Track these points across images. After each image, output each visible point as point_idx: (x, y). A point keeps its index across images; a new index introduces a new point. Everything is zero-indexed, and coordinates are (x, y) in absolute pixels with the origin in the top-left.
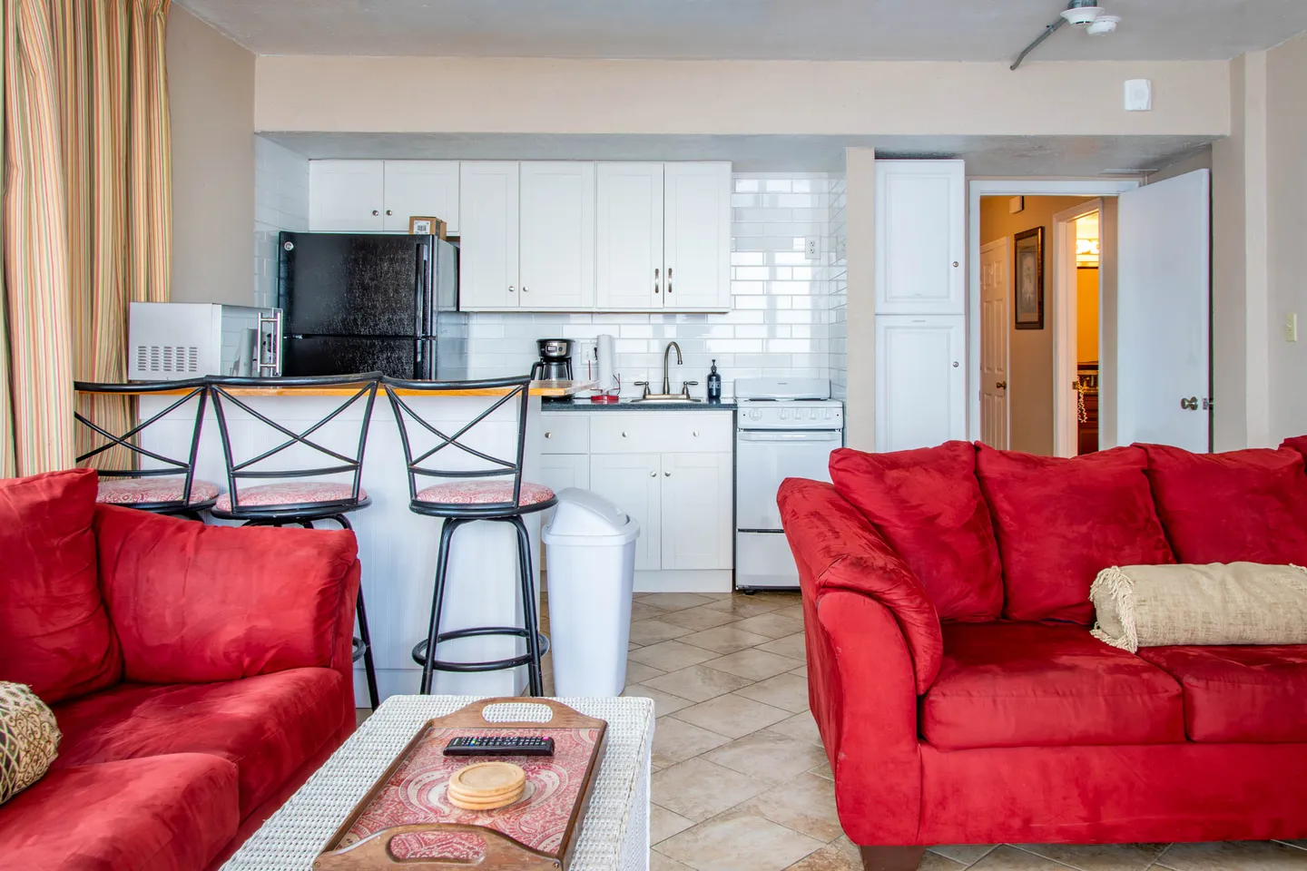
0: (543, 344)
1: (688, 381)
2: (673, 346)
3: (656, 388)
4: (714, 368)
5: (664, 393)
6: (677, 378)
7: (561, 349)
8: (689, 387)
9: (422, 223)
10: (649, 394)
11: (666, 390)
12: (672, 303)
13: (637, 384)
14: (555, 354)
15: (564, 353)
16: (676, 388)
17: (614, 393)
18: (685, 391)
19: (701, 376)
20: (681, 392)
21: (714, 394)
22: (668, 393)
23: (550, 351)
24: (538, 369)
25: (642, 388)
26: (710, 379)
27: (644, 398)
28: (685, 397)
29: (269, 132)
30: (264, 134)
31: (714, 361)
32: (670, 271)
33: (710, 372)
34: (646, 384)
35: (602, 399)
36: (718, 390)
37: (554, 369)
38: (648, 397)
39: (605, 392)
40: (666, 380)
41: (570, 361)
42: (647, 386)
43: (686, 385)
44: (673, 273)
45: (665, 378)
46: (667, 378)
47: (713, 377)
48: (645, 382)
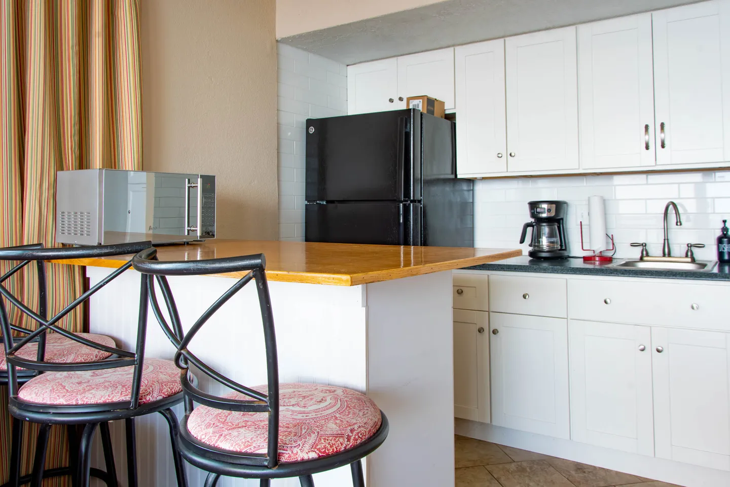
0: (534, 205)
1: (692, 243)
2: (671, 207)
3: (656, 249)
4: (725, 230)
5: (664, 255)
6: (680, 239)
7: (549, 210)
8: (695, 250)
9: (416, 102)
10: (647, 255)
11: (667, 253)
12: (666, 160)
13: (633, 245)
14: (544, 215)
15: (553, 214)
16: (679, 249)
17: (609, 254)
18: (689, 254)
19: (710, 238)
20: (684, 255)
21: (726, 257)
22: (669, 255)
23: (539, 213)
24: (529, 230)
25: (640, 249)
26: (720, 241)
27: (641, 259)
28: (689, 260)
29: (289, 38)
30: (285, 41)
31: (724, 222)
32: (662, 125)
33: (719, 233)
34: (644, 245)
35: (595, 260)
36: (729, 254)
37: (546, 229)
38: (645, 259)
39: (597, 253)
40: (666, 241)
41: (561, 221)
42: (645, 246)
43: (691, 246)
44: (666, 128)
45: (665, 240)
46: (668, 240)
47: (726, 240)
48: (642, 243)
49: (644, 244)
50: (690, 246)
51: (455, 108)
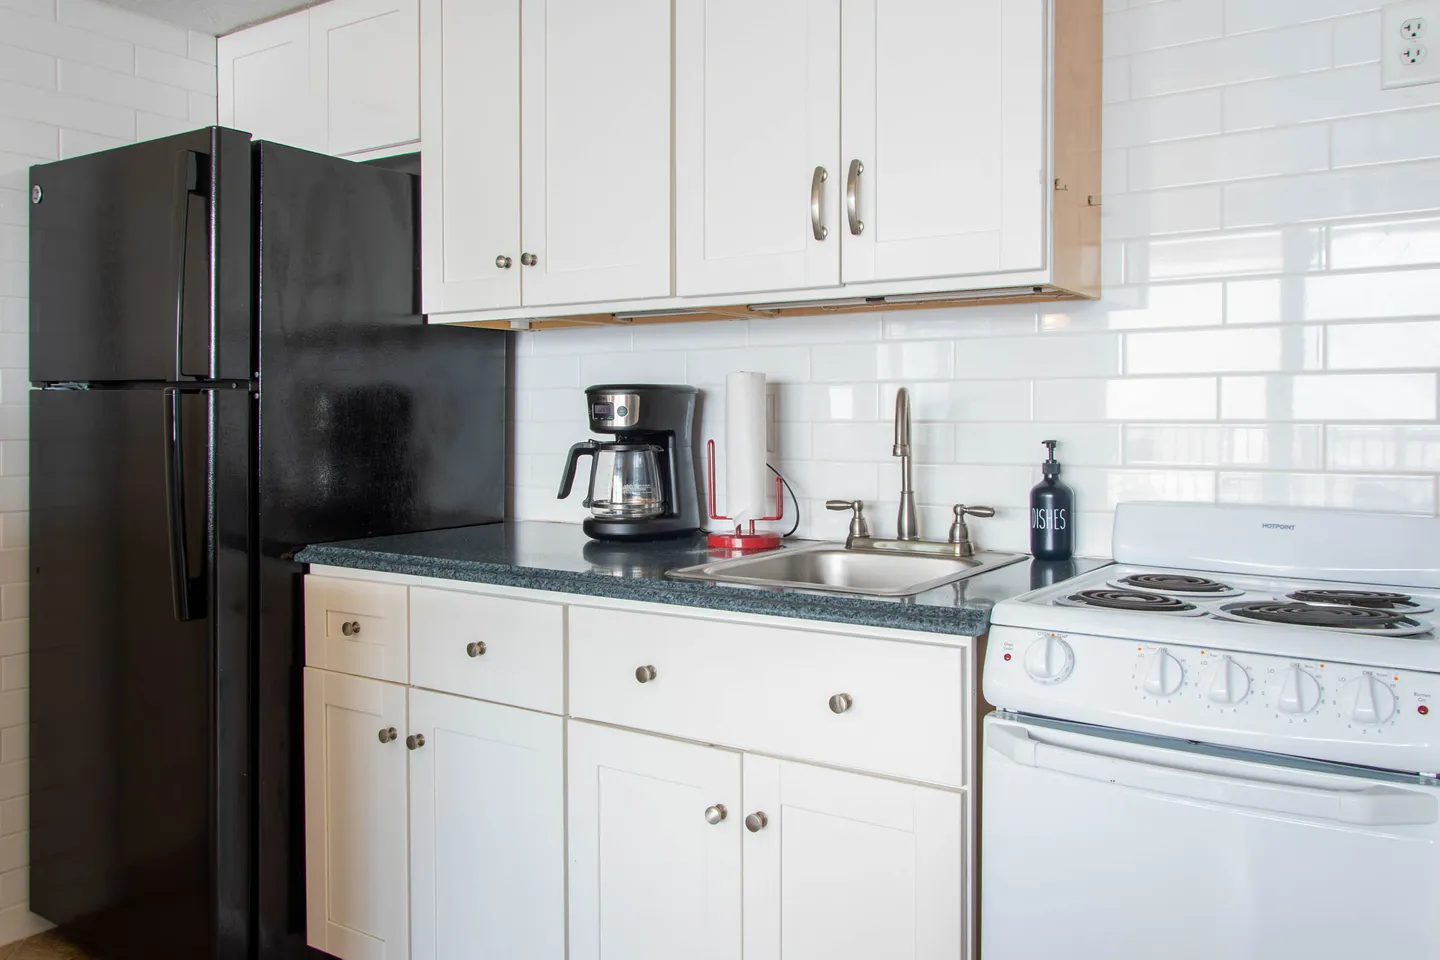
1: (968, 504)
4: (1052, 468)
5: (901, 537)
6: (940, 493)
8: (971, 522)
10: (864, 535)
11: (907, 530)
13: (834, 505)
18: (958, 535)
19: (1013, 491)
20: (946, 536)
21: (1049, 546)
22: (912, 536)
24: (585, 461)
25: (849, 515)
26: (1037, 501)
27: (851, 546)
28: (957, 550)
31: (1053, 444)
32: (857, 168)
34: (858, 507)
36: (1065, 537)
38: (861, 544)
40: (906, 496)
41: (670, 439)
42: (860, 509)
43: (963, 513)
44: (867, 177)
45: (903, 493)
46: (910, 493)
47: (1049, 496)
48: (851, 500)
49: (856, 505)
50: (960, 511)
51: (419, 140)
